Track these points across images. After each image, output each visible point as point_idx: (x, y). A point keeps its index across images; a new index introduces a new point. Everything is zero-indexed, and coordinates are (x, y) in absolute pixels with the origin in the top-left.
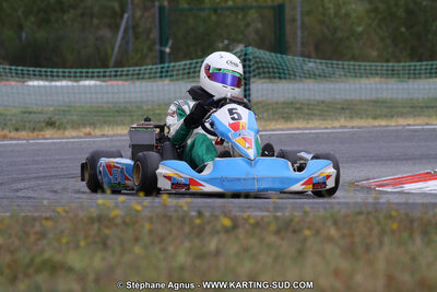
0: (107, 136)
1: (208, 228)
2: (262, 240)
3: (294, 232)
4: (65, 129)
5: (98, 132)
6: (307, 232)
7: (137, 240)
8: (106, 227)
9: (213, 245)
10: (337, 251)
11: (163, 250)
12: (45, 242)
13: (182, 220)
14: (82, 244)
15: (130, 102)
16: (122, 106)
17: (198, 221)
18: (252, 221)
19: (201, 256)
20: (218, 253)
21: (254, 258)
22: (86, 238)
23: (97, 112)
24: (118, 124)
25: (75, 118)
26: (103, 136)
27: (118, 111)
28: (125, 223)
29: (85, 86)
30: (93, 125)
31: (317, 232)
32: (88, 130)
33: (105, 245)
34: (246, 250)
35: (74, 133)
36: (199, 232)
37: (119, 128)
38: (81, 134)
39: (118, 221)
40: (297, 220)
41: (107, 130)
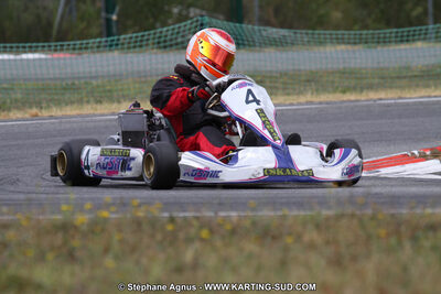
0: (56, 118)
1: (181, 235)
3: (274, 238)
4: (9, 110)
5: (45, 113)
6: (289, 240)
7: (106, 250)
9: (189, 256)
11: (138, 263)
12: (6, 253)
13: (154, 223)
14: (50, 256)
15: (79, 78)
17: (170, 227)
18: (228, 227)
19: (179, 270)
20: (195, 266)
21: (235, 270)
23: (43, 89)
24: (67, 105)
25: (19, 96)
26: (51, 117)
27: (65, 89)
28: (93, 232)
29: (28, 60)
30: (39, 105)
31: (299, 237)
32: (34, 111)
33: (71, 257)
34: (225, 260)
35: (19, 115)
37: (68, 108)
38: (27, 116)
39: (85, 228)
41: (56, 112)
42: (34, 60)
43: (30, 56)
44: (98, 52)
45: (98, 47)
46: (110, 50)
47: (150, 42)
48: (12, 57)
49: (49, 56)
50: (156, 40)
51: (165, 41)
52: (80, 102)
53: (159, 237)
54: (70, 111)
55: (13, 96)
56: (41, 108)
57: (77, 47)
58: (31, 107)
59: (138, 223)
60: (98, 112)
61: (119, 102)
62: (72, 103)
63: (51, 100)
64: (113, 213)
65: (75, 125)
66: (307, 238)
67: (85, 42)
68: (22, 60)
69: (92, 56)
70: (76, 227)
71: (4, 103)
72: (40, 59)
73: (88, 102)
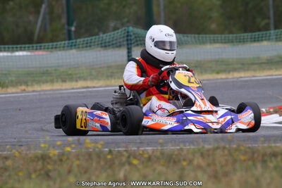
1: (117, 162)
2: (154, 170)
3: (175, 162)
4: (7, 87)
5: (30, 89)
6: (185, 163)
7: (69, 172)
8: (48, 163)
9: (121, 175)
10: (206, 177)
12: (7, 174)
13: (99, 155)
14: (33, 176)
15: (50, 67)
16: (45, 69)
17: (109, 157)
18: (146, 156)
22: (35, 171)
23: (28, 74)
24: (44, 83)
25: (14, 79)
26: (34, 91)
27: (42, 73)
28: (61, 160)
29: (19, 56)
30: (26, 84)
31: (191, 162)
32: (23, 87)
33: (47, 175)
35: (14, 90)
36: (111, 164)
38: (19, 91)
39: (56, 158)
40: (176, 153)
41: (37, 88)
42: (23, 56)
43: (21, 53)
44: (64, 50)
45: (64, 47)
46: (71, 49)
47: (96, 43)
48: (9, 54)
49: (33, 54)
50: (100, 42)
51: (105, 43)
52: (52, 81)
53: (102, 163)
54: (46, 87)
55: (10, 79)
56: (27, 85)
57: (50, 47)
58: (21, 85)
59: (89, 155)
60: (64, 88)
61: (77, 81)
62: (47, 82)
63: (34, 81)
64: (73, 148)
65: (49, 96)
66: (195, 162)
67: (55, 44)
68: (16, 56)
69: (59, 53)
70: (50, 158)
71: (4, 83)
72: (27, 56)
73: (57, 81)
